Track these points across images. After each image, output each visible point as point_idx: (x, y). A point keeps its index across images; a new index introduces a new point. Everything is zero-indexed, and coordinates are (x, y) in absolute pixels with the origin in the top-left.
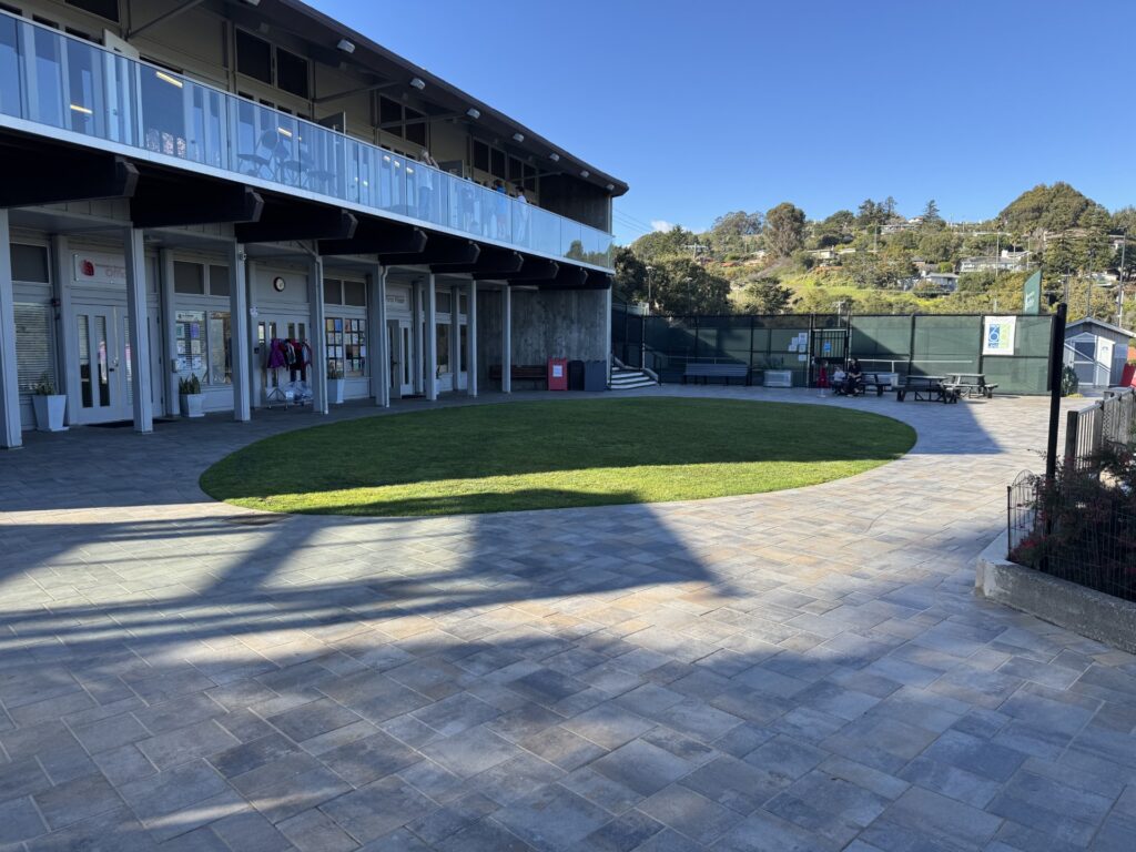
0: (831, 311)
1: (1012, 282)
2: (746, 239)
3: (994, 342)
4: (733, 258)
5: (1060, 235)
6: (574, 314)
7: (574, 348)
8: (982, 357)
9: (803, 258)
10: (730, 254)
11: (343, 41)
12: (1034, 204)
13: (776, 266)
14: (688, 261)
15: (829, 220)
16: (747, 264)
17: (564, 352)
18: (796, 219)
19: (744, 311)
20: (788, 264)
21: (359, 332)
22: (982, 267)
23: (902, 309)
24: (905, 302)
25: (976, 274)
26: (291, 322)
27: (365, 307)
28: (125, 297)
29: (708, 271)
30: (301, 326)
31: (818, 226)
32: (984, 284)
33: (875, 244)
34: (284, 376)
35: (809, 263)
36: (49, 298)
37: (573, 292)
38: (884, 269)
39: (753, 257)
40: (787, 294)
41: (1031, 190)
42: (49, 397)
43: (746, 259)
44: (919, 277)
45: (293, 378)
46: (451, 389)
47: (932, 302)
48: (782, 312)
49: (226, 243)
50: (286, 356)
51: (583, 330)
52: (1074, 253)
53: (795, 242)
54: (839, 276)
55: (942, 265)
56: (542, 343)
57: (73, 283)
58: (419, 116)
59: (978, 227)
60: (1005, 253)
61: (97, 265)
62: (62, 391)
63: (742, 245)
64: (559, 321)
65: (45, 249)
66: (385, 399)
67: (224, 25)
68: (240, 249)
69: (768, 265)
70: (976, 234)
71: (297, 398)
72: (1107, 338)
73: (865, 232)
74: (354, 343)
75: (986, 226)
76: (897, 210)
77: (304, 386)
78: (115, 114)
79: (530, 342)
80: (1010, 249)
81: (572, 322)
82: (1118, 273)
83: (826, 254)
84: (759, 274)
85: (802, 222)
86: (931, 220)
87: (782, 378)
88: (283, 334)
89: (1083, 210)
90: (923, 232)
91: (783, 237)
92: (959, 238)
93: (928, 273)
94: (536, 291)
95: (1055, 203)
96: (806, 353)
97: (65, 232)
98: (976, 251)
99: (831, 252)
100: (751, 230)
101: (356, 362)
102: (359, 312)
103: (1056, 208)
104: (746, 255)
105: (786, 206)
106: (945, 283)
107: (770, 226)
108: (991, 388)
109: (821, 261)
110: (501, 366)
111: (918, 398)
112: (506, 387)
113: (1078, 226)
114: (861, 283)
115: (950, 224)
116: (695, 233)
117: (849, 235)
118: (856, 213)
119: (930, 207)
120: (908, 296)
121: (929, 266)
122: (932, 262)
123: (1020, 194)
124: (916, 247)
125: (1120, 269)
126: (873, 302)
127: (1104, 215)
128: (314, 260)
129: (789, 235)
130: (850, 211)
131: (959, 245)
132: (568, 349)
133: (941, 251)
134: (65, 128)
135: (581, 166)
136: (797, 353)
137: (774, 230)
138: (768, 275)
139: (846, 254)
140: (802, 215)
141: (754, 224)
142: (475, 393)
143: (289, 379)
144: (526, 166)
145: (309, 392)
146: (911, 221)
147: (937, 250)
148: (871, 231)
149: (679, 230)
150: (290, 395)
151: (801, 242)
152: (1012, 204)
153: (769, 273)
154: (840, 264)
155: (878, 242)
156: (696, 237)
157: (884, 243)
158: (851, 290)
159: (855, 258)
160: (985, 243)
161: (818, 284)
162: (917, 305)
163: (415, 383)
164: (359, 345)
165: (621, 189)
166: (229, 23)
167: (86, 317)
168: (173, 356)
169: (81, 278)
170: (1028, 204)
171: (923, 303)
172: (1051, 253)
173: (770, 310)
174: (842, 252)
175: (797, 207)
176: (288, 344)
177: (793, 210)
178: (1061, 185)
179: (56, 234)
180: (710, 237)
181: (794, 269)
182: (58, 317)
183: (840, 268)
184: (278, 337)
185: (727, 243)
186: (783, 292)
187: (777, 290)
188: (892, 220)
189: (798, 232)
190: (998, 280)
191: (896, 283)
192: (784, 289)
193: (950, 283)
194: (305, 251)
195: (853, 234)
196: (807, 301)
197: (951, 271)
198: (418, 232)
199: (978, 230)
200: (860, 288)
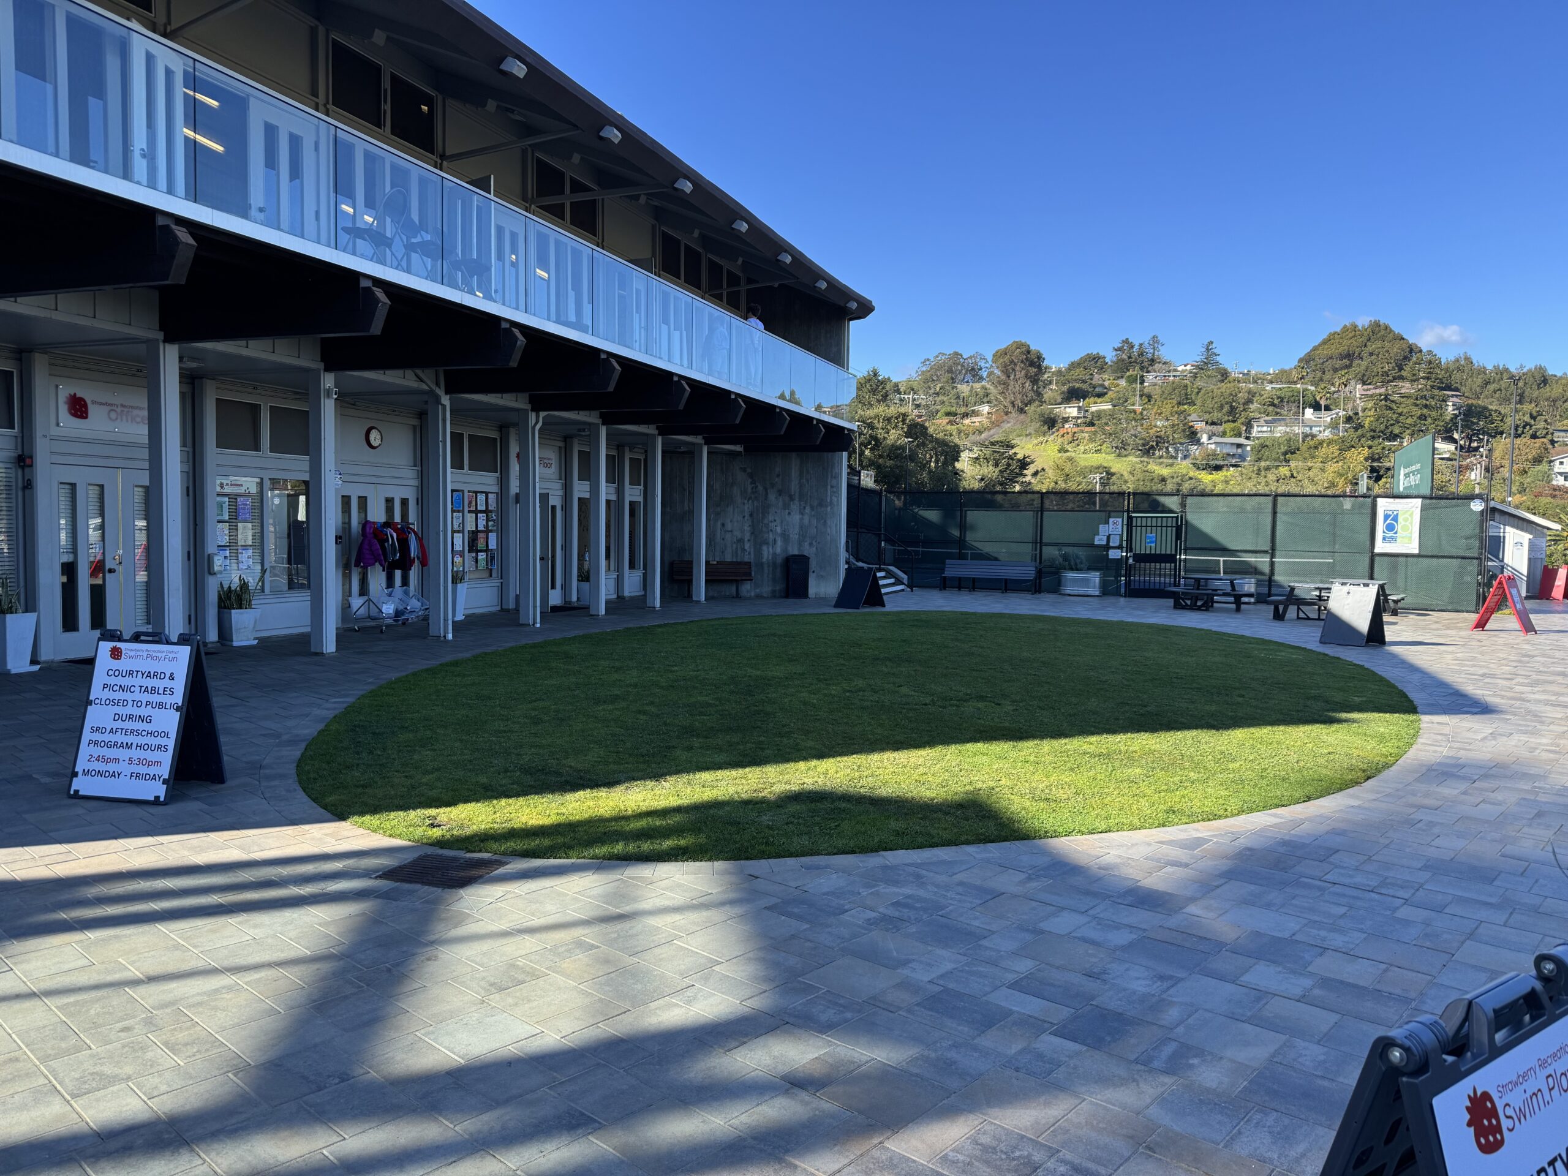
0: (1083, 487)
1: (1324, 450)
2: (964, 389)
3: (1391, 534)
4: (948, 414)
5: (1383, 390)
6: (794, 487)
7: (794, 536)
8: (1373, 556)
9: (1043, 415)
10: (944, 409)
11: (510, 59)
12: (1343, 349)
13: (1007, 426)
14: (905, 415)
15: (1073, 366)
16: (966, 421)
17: (779, 543)
18: (1032, 364)
19: (976, 485)
20: (1022, 423)
21: (487, 511)
22: (1280, 431)
23: (1179, 485)
24: (1183, 476)
25: (1274, 440)
26: (390, 496)
27: (498, 475)
28: (145, 454)
29: (931, 431)
30: (404, 502)
31: (1059, 373)
32: (1285, 454)
33: (1138, 398)
34: (377, 578)
35: (1051, 422)
36: (13, 454)
37: (794, 454)
38: (1152, 432)
39: (975, 413)
40: (1024, 464)
41: (1338, 330)
42: (9, 617)
43: (966, 415)
44: (1198, 442)
45: (390, 583)
46: (615, 596)
47: (1218, 476)
48: (1018, 488)
49: (306, 370)
50: (383, 548)
51: (808, 510)
52: (1400, 414)
53: (1031, 394)
54: (1091, 440)
55: (1228, 426)
56: (747, 528)
57: (54, 431)
58: (588, 189)
59: (1269, 377)
60: (1309, 412)
61: (94, 402)
62: (30, 606)
63: (958, 397)
64: (772, 497)
65: (12, 372)
66: (533, 615)
67: (313, 32)
68: (328, 381)
69: (995, 424)
70: (1269, 387)
71: (398, 613)
72: (1522, 530)
73: (1123, 383)
74: (481, 527)
75: (1282, 376)
76: (1164, 353)
77: (406, 593)
78: (144, 156)
79: (729, 527)
80: (1317, 407)
81: (791, 498)
82: (1455, 441)
83: (1072, 411)
84: (983, 436)
85: (1039, 367)
86: (1208, 366)
87: (1086, 582)
88: (376, 514)
89: (1405, 358)
90: (1199, 383)
91: (1015, 387)
92: (1249, 392)
93: (1210, 439)
94: (739, 453)
95: (1371, 347)
96: (1120, 547)
97: (45, 348)
98: (1271, 408)
99: (1079, 408)
100: (968, 377)
101: (482, 556)
102: (487, 481)
103: (1371, 354)
104: (963, 410)
105: (1019, 345)
106: (1233, 451)
107: (998, 372)
108: (1396, 602)
109: (1066, 420)
110: (691, 562)
111: (1301, 615)
112: (699, 595)
113: (1402, 378)
114: (1121, 449)
115: (1234, 374)
116: (894, 380)
117: (1102, 386)
118: (1110, 356)
119: (1207, 349)
120: (1184, 467)
121: (1210, 428)
122: (1213, 423)
123: (1325, 336)
124: (1192, 403)
125: (1456, 436)
126: (1140, 476)
127: (1433, 364)
128: (438, 401)
129: (1023, 384)
130: (1101, 354)
131: (1249, 401)
132: (785, 537)
133: (1226, 408)
134: (57, 155)
135: (817, 273)
136: (1107, 547)
137: (1003, 377)
138: (996, 438)
139: (1099, 412)
140: (1039, 357)
141: (973, 369)
142: (658, 604)
143: (384, 585)
144: (729, 273)
145: (414, 604)
146: (1180, 369)
147: (1222, 407)
148: (1132, 380)
149: (875, 374)
150: (388, 609)
151: (1039, 394)
152: (1315, 349)
153: (997, 435)
154: (1092, 424)
155: (1141, 396)
156: (896, 385)
157: (1149, 397)
158: (1107, 459)
159: (1112, 416)
160: (1282, 400)
161: (1062, 450)
162: (1199, 481)
163: (566, 587)
164: (487, 531)
165: (865, 309)
166: (321, 30)
167: (73, 486)
168: (211, 549)
169: (68, 423)
170: (1335, 349)
171: (1207, 478)
172: (1372, 413)
173: (1001, 484)
174: (1094, 408)
175: (1032, 348)
176: (389, 531)
177: (1029, 352)
178: (1377, 324)
179: (31, 351)
180: (915, 385)
181: (1030, 430)
182: (28, 485)
183: (1093, 429)
184: (370, 518)
185: (938, 394)
186: (1019, 460)
187: (1011, 458)
188: (1157, 366)
189: (1035, 381)
190: (1303, 448)
191: (1168, 452)
192: (1020, 456)
193: (1240, 451)
194: (425, 387)
195: (1106, 383)
196: (1050, 473)
197: (1239, 435)
198: (607, 361)
199: (1271, 382)
200: (1119, 455)
